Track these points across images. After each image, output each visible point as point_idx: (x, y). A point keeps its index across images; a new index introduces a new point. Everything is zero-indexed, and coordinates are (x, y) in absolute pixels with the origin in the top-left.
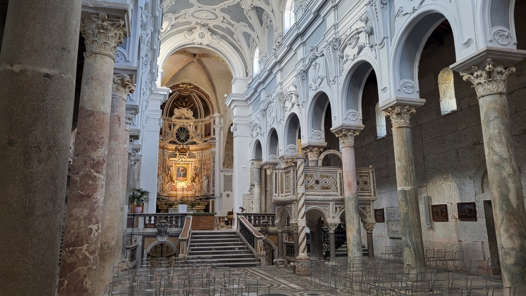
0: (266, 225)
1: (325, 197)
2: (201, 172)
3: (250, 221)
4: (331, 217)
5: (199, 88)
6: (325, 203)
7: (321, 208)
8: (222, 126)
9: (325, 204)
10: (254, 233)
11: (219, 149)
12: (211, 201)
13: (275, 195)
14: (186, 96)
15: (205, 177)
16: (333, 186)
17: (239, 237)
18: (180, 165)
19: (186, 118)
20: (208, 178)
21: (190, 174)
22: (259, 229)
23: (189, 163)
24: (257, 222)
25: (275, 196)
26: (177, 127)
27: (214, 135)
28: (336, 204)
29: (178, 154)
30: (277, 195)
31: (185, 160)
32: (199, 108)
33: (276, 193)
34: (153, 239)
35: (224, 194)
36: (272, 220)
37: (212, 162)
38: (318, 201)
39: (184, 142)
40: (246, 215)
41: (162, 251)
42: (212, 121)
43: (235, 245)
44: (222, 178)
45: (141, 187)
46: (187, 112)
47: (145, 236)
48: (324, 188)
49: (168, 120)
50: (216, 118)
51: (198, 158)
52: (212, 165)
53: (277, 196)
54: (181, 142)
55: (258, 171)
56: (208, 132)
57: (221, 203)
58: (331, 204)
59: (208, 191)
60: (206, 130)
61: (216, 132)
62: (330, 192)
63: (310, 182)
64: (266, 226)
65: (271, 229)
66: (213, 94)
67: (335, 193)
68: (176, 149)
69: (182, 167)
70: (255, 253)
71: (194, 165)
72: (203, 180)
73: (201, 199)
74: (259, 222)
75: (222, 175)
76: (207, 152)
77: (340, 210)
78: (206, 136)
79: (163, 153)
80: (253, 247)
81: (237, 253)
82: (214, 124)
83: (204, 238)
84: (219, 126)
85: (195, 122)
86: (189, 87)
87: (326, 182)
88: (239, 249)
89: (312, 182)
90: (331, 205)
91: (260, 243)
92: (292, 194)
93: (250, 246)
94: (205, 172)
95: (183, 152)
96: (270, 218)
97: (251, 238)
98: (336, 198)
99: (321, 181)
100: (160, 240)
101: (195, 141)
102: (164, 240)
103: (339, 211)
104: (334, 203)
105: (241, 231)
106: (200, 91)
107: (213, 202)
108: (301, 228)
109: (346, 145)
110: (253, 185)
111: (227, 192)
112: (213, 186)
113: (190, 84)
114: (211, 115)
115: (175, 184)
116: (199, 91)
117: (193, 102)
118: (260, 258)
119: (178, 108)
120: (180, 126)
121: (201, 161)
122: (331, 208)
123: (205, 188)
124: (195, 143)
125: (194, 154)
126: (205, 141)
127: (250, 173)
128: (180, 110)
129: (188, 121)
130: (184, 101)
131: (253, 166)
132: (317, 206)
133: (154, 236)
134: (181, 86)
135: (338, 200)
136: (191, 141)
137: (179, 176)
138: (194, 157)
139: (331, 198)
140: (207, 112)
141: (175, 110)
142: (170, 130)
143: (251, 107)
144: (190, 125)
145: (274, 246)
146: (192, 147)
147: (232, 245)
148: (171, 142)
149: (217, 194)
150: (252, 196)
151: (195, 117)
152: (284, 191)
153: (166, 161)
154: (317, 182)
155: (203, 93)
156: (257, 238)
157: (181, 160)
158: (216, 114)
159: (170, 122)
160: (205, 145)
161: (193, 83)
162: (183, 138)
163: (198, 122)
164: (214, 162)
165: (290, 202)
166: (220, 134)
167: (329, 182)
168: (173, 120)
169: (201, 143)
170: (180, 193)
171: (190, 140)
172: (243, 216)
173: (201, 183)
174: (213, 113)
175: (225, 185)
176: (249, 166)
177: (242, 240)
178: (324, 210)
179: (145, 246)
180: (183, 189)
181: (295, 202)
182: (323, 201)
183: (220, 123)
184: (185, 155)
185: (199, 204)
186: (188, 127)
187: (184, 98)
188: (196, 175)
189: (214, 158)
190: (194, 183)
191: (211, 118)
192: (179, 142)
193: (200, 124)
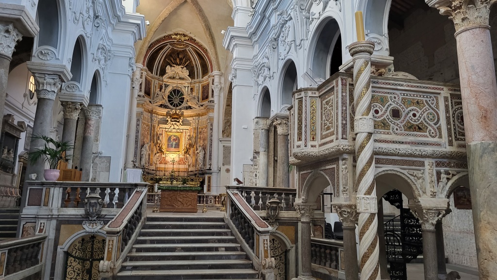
0: (276, 207)
1: (414, 148)
2: (196, 142)
3: (249, 200)
4: (429, 193)
5: (195, 41)
6: (414, 161)
7: (405, 172)
8: (223, 86)
9: (413, 163)
10: (253, 222)
11: (217, 114)
12: (206, 177)
13: (297, 143)
14: (181, 52)
15: (200, 148)
16: (432, 123)
17: (228, 228)
18: (171, 134)
19: (180, 78)
20: (204, 149)
21: (184, 144)
22: (263, 213)
23: (182, 131)
24: (260, 202)
25: (299, 147)
26: (170, 89)
27: (213, 97)
28: (438, 165)
29: (169, 120)
30: (302, 143)
31: (178, 127)
32: (196, 65)
33: (300, 139)
34: (75, 226)
35: (223, 169)
36: (285, 199)
37: (209, 129)
38: (398, 155)
39: (177, 106)
40: (241, 189)
41: (92, 248)
42: (210, 81)
43: (220, 241)
44: (221, 149)
45: (99, 150)
46: (180, 71)
47: (62, 222)
48: (410, 127)
49: (158, 79)
50: (216, 77)
51: (194, 125)
52: (209, 134)
53: (303, 146)
54: (174, 106)
55: (264, 133)
56: (206, 94)
57: (219, 179)
58: (426, 163)
59: (204, 165)
60: (203, 92)
61: (215, 94)
62: (426, 136)
63: (380, 113)
64: (275, 209)
65: (285, 214)
66: (212, 46)
67: (436, 140)
68: (168, 114)
69: (174, 136)
70: (255, 261)
71: (189, 134)
72: (198, 151)
73: (195, 175)
74: (264, 203)
75: (221, 145)
76: (203, 119)
77: (448, 179)
78: (203, 99)
79: (151, 118)
80: (252, 247)
81: (220, 257)
82: (213, 84)
83: (168, 227)
84: (219, 86)
85: (191, 83)
86: (183, 38)
87: (414, 115)
88: (227, 249)
89: (385, 113)
90: (427, 167)
91: (264, 242)
92: (340, 136)
93: (247, 246)
94: (202, 141)
95: (176, 118)
96: (283, 196)
97: (248, 232)
98: (440, 150)
99: (404, 111)
100: (87, 229)
101: (190, 105)
102: (96, 230)
103: (445, 180)
104: (433, 161)
105: (232, 216)
106: (197, 44)
107: (209, 178)
108: (366, 216)
109: (471, 25)
110: (257, 153)
111: (226, 167)
112: (210, 159)
113: (185, 36)
114: (210, 74)
115: (164, 156)
116: (195, 44)
117: (189, 59)
118: (264, 271)
119: (171, 66)
120: (173, 87)
121: (196, 129)
122: (427, 173)
123: (200, 161)
124: (190, 108)
125: (188, 121)
126: (202, 106)
127: (253, 136)
128: (173, 68)
129: (183, 82)
130: (178, 57)
131: (258, 127)
132: (396, 168)
133: (77, 222)
134: (173, 37)
135: (443, 156)
136: (186, 105)
137: (169, 146)
138: (189, 124)
139: (429, 150)
140: (205, 71)
141: (167, 68)
142: (160, 91)
143: (257, 46)
144: (185, 87)
145: (289, 244)
146: (187, 113)
147: (214, 241)
148: (161, 106)
149: (214, 168)
150: (256, 167)
151: (191, 78)
152: (319, 136)
153: (154, 128)
154: (396, 114)
155: (200, 46)
156: (260, 232)
157: (172, 127)
158: (216, 72)
159: (161, 82)
160: (201, 110)
161: (187, 33)
162: (176, 101)
163: (195, 83)
164: (212, 129)
165: (334, 157)
166: (219, 96)
167: (422, 115)
168: (165, 80)
169: (197, 107)
170: (170, 167)
171: (184, 105)
172: (236, 191)
173: (197, 155)
174: (212, 71)
175: (225, 157)
176: (253, 126)
177: (234, 232)
178: (412, 178)
179: (61, 239)
180: (173, 162)
181: (345, 156)
182: (411, 155)
183: (220, 83)
184: (179, 122)
185: (192, 180)
186: (183, 89)
187: (178, 53)
188: (191, 145)
189: (212, 125)
190: (188, 156)
191: (209, 77)
192: (171, 107)
193: (197, 85)
